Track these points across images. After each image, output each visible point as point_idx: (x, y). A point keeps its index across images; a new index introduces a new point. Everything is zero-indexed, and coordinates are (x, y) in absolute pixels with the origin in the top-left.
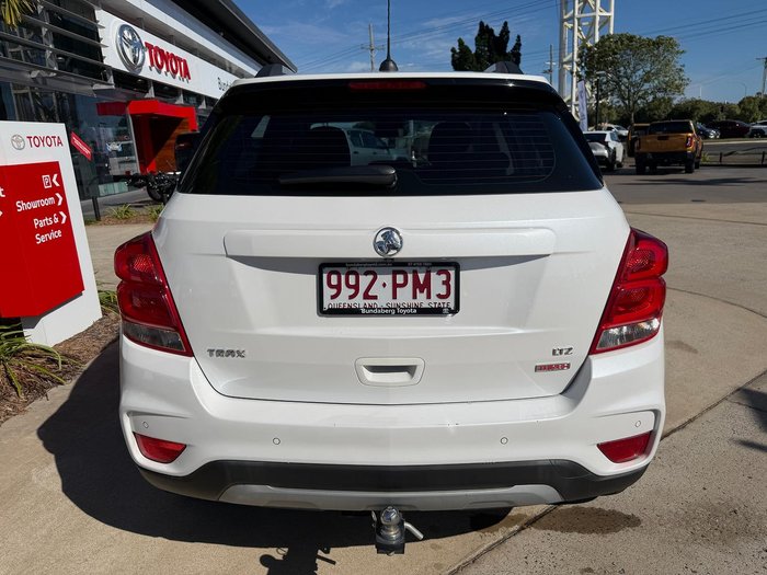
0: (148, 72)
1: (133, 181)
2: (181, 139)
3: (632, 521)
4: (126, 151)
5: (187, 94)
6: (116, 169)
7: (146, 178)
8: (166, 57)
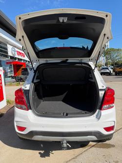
0: (17, 56)
1: (12, 77)
2: (23, 69)
3: (113, 146)
4: (11, 71)
5: (24, 60)
6: (9, 75)
7: (15, 77)
8: (20, 53)
